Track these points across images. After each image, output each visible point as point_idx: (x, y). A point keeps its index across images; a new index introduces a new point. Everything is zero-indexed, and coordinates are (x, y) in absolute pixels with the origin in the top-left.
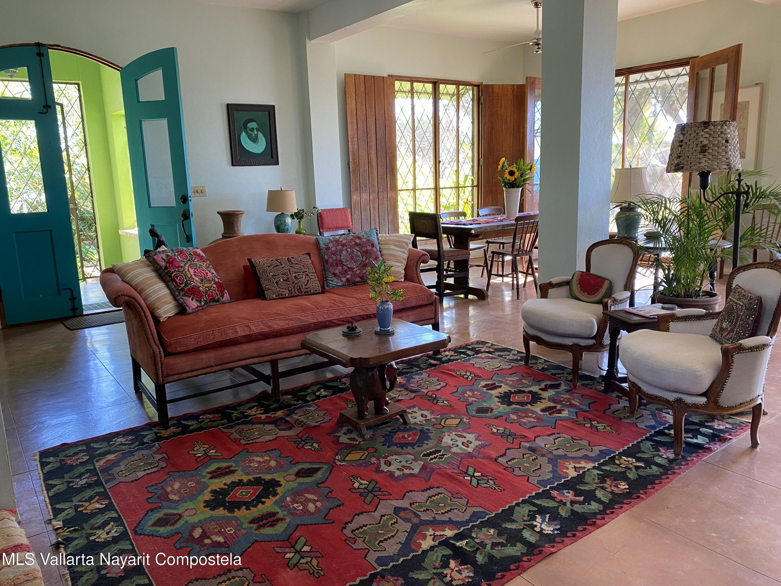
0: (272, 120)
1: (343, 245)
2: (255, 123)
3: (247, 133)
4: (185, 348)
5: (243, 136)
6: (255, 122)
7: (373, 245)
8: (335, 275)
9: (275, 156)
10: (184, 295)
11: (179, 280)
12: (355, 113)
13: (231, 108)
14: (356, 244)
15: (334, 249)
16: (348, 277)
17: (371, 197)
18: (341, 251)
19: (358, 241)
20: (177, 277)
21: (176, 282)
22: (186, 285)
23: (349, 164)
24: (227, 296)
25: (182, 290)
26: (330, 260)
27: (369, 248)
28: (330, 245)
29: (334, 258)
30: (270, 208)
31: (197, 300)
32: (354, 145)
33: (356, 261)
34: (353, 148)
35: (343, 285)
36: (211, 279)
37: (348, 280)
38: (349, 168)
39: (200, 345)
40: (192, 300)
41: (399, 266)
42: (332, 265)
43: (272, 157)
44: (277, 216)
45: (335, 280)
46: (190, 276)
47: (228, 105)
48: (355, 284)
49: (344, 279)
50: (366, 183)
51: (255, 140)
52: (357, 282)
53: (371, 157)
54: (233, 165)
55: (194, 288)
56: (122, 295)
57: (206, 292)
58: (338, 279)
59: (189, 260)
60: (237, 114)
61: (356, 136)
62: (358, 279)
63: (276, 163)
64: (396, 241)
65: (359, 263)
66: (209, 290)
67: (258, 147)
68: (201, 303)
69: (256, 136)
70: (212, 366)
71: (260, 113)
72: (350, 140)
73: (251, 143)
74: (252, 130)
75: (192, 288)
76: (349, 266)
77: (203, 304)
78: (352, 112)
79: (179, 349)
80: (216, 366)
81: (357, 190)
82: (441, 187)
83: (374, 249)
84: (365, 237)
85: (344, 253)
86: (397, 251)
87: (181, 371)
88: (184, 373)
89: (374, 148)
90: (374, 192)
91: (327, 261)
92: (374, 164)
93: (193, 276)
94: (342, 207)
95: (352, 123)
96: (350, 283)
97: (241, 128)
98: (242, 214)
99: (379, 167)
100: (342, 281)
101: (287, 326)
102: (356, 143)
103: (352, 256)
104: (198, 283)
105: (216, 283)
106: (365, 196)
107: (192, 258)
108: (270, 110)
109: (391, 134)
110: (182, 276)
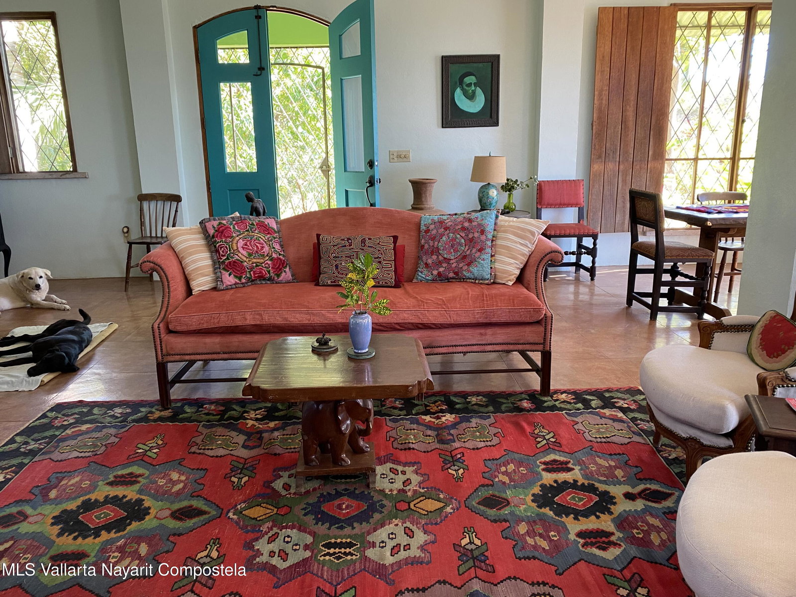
0: (495, 72)
1: (446, 229)
2: (473, 78)
3: (463, 89)
4: (186, 327)
5: (458, 93)
6: (474, 75)
7: (482, 232)
8: (427, 265)
9: (494, 115)
10: (224, 269)
11: (223, 252)
12: (607, 59)
13: (446, 60)
14: (463, 229)
15: (434, 232)
16: (441, 270)
17: (621, 167)
18: (442, 235)
19: (466, 224)
20: (221, 248)
21: (219, 254)
22: (228, 258)
23: (592, 124)
24: (287, 274)
25: (223, 262)
26: (426, 246)
27: (476, 235)
28: (432, 227)
29: (431, 243)
30: (474, 178)
31: (236, 277)
32: (602, 99)
33: (456, 251)
34: (601, 104)
35: (433, 280)
36: (266, 254)
37: (439, 274)
38: (592, 129)
39: (201, 327)
40: (230, 275)
41: (510, 264)
42: (426, 253)
43: (491, 117)
44: (482, 187)
45: (426, 272)
46: (235, 248)
47: (443, 57)
48: (449, 280)
49: (435, 272)
50: (616, 149)
51: (471, 97)
52: (451, 278)
53: (626, 116)
54: (443, 127)
55: (237, 263)
56: (148, 262)
57: (252, 268)
58: (429, 271)
59: (248, 231)
60: (453, 68)
61: (606, 88)
62: (451, 275)
63: (496, 124)
64: (519, 228)
65: (459, 254)
66: (257, 266)
67: (475, 106)
68: (240, 279)
69: (474, 92)
70: (219, 353)
71: (481, 65)
72: (596, 93)
73: (467, 100)
74: (469, 85)
75: (234, 262)
76: (445, 256)
77: (243, 281)
78: (603, 57)
79: (179, 328)
80: (224, 353)
81: (600, 157)
82: (741, 156)
83: (483, 238)
84: (479, 220)
85: (444, 238)
86: (516, 242)
87: (182, 352)
88: (187, 354)
89: (633, 103)
90: (627, 160)
91: (423, 247)
92: (631, 124)
93: (241, 250)
94: (573, 177)
95: (602, 72)
96: (442, 279)
97: (456, 83)
98: (434, 182)
99: (638, 128)
100: (432, 275)
101: (307, 322)
102: (605, 98)
103: (453, 244)
104: (242, 257)
105: (272, 259)
106: (610, 166)
107: (253, 228)
108: (493, 61)
109: (662, 83)
110: (226, 247)
